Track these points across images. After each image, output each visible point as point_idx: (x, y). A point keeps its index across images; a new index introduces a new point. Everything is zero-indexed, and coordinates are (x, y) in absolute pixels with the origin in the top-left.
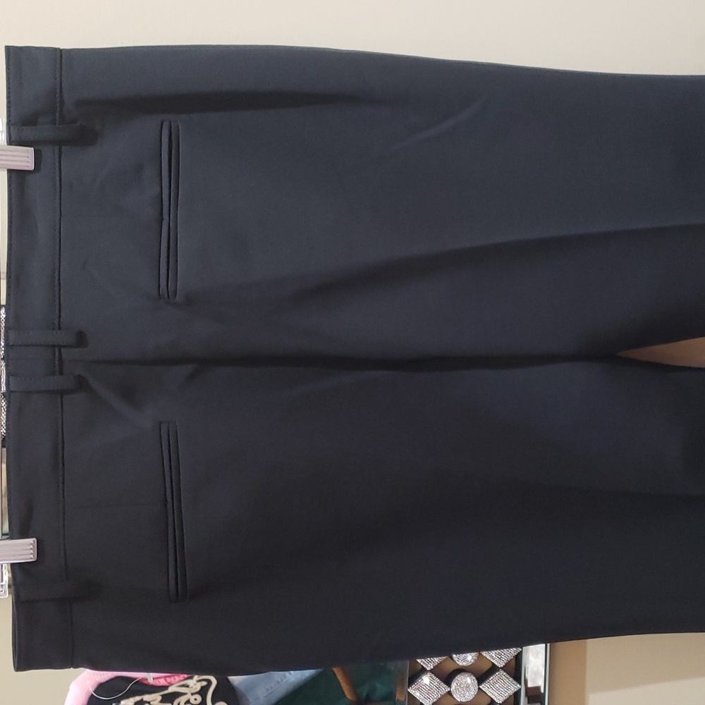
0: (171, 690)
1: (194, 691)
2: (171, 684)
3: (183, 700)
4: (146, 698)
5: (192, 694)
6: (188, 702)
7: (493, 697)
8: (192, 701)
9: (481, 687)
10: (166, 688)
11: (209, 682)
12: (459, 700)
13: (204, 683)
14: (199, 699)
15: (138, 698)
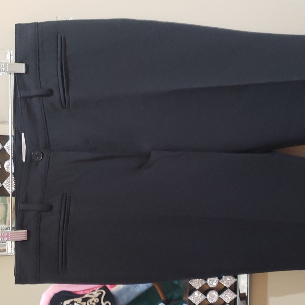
0: (86, 296)
1: (95, 297)
2: (86, 294)
3: (91, 301)
4: (75, 300)
5: (95, 298)
6: (93, 301)
7: (225, 300)
8: (95, 301)
9: (220, 296)
10: (83, 295)
11: (102, 293)
12: (210, 302)
13: (100, 293)
14: (98, 300)
15: (72, 300)
